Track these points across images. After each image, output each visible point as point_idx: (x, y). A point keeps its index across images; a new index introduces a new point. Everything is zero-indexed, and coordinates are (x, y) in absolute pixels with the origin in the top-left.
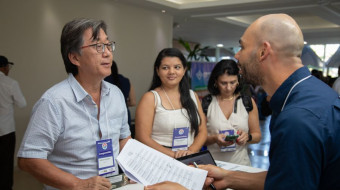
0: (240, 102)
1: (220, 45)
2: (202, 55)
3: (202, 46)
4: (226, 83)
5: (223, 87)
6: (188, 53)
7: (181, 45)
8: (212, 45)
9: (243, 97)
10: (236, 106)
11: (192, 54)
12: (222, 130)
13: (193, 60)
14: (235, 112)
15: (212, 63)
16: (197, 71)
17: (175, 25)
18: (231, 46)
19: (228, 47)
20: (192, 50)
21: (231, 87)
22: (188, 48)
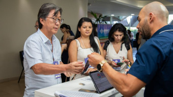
0: (124, 45)
1: (113, 15)
2: (103, 21)
3: (103, 16)
4: (117, 35)
5: (116, 37)
6: (96, 20)
7: (92, 15)
8: (108, 15)
9: (125, 43)
10: (122, 47)
11: (98, 20)
12: (114, 59)
13: (98, 23)
14: (121, 50)
15: (108, 25)
16: (100, 29)
17: (89, 4)
18: (118, 16)
19: (116, 16)
20: (98, 18)
21: (120, 38)
22: (96, 17)
